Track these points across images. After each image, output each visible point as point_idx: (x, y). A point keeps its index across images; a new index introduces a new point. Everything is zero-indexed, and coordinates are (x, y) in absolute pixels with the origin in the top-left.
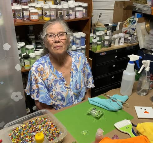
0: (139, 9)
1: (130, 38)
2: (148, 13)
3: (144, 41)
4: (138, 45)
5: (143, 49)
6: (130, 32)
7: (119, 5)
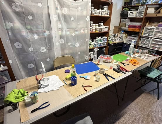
0: (123, 29)
1: (121, 39)
2: (127, 30)
3: (125, 40)
4: (123, 42)
5: (125, 44)
6: (120, 37)
7: (116, 28)
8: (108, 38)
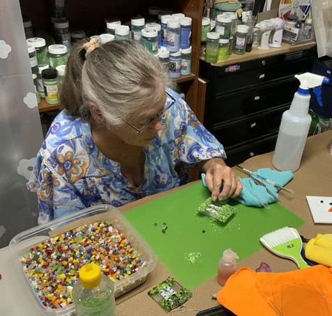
1: (296, 31)
5: (326, 58)
6: (297, 15)
8: (196, 27)
